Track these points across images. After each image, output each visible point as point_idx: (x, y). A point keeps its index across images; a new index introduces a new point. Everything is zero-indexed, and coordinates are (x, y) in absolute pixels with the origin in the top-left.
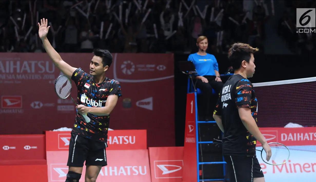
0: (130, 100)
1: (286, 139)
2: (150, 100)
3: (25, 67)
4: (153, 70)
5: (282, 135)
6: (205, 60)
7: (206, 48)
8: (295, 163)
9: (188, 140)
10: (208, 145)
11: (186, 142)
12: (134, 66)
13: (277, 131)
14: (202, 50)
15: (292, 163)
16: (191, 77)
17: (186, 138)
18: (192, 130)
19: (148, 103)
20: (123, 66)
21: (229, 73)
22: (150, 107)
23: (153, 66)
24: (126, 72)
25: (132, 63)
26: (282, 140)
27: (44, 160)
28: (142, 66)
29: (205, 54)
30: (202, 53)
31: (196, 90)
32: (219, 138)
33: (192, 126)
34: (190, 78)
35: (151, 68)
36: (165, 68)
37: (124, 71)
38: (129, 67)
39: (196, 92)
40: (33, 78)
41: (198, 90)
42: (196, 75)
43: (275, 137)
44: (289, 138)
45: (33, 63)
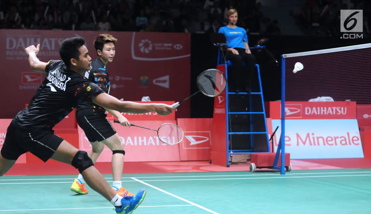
0: (147, 78)
1: (310, 113)
2: (167, 78)
3: (45, 44)
4: (170, 49)
5: (306, 109)
6: (236, 33)
7: (236, 22)
8: (318, 136)
9: (217, 111)
10: (237, 116)
11: (215, 113)
12: (151, 45)
13: (301, 105)
14: (232, 24)
15: (315, 136)
16: (222, 49)
17: (216, 109)
18: (223, 100)
19: (165, 81)
20: (141, 45)
21: (259, 46)
22: (166, 85)
23: (170, 45)
24: (144, 50)
25: (150, 42)
26: (306, 113)
27: (76, 129)
28: (160, 45)
29: (235, 27)
30: (232, 26)
31: (226, 62)
32: (247, 109)
33: (222, 97)
34: (221, 51)
35: (168, 47)
36: (181, 47)
37: (142, 50)
38: (146, 45)
39: (227, 64)
40: (53, 55)
41: (229, 61)
42: (227, 47)
43: (299, 111)
44: (313, 112)
45: (53, 40)
